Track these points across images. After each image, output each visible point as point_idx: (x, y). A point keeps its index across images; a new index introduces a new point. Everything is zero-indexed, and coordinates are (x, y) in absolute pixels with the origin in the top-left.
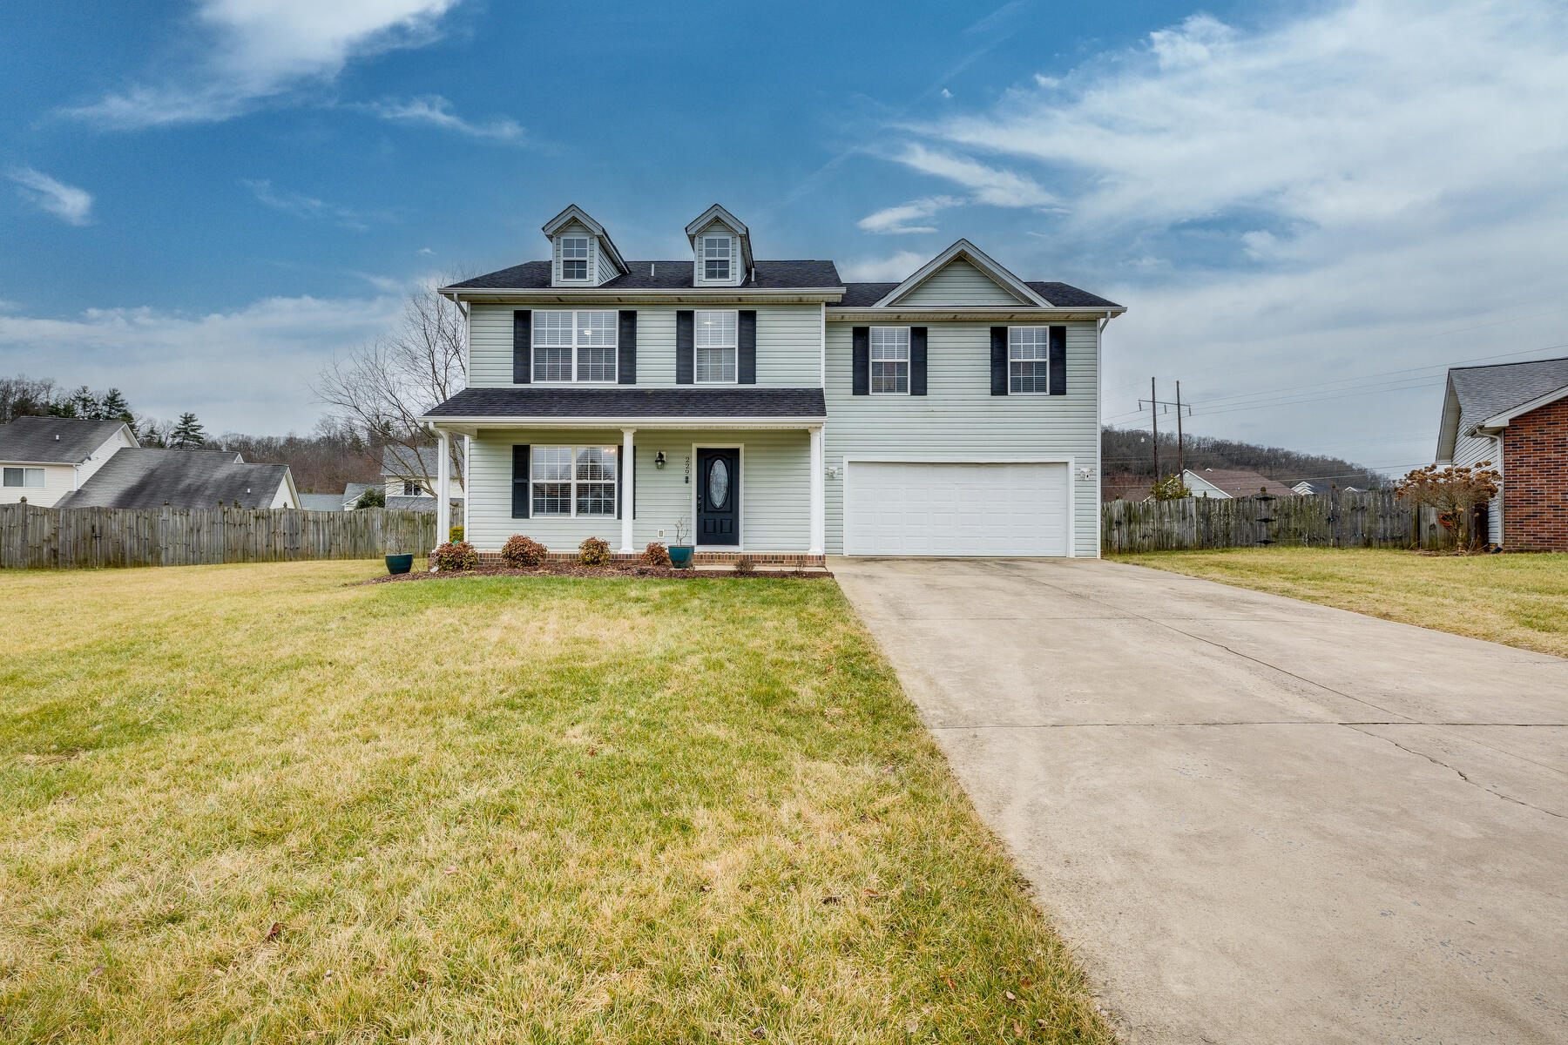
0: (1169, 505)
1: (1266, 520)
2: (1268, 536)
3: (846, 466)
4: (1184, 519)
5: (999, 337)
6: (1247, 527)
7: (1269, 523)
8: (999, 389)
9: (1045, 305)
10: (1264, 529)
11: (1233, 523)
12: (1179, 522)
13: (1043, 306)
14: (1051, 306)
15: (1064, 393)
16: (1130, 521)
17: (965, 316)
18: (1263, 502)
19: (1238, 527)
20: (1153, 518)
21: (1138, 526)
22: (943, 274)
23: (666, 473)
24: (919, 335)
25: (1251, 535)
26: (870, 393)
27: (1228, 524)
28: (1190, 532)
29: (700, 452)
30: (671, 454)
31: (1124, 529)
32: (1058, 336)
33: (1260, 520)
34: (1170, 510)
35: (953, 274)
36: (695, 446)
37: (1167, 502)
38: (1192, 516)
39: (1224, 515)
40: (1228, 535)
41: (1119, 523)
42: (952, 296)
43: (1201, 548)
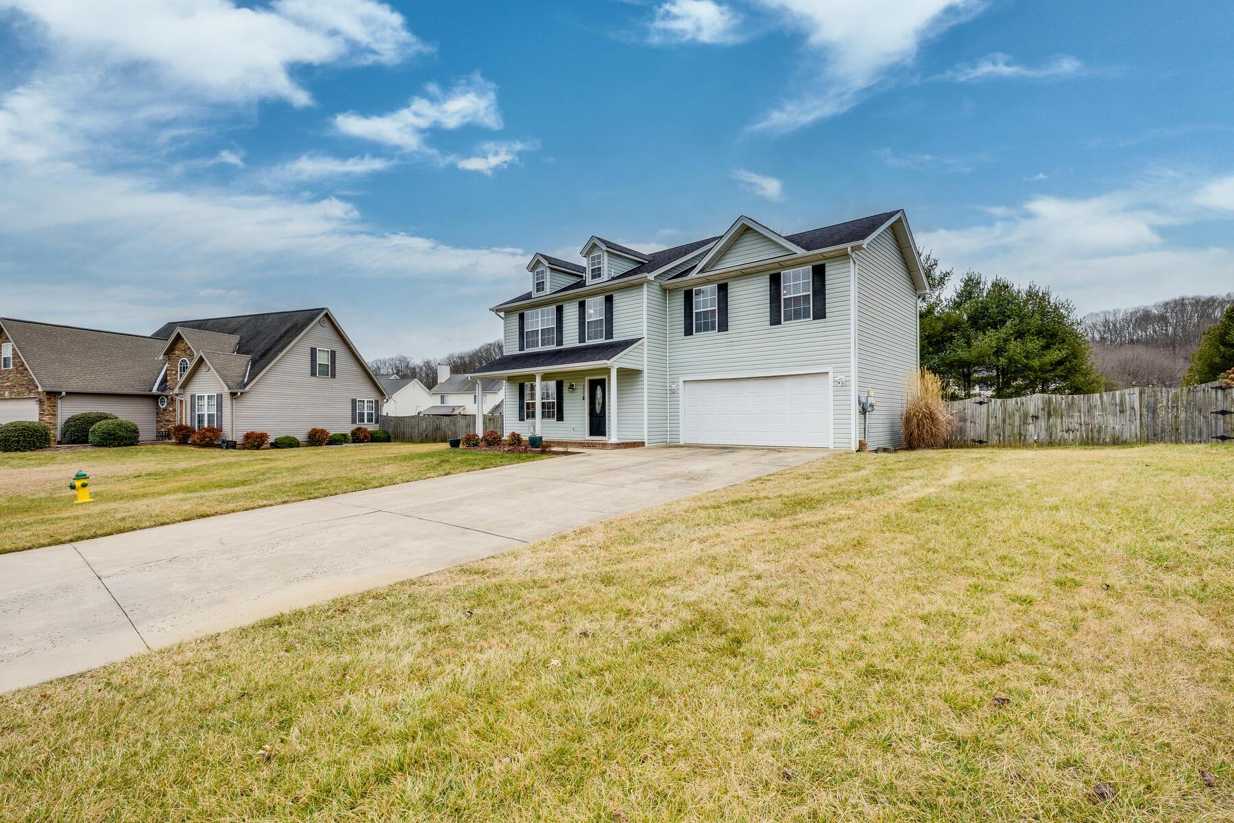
0: (1101, 397)
1: (1224, 413)
2: (1225, 431)
3: (681, 384)
4: (1122, 412)
5: (775, 280)
6: (1200, 421)
7: (1228, 416)
8: (775, 320)
9: (800, 252)
10: (1221, 423)
11: (1183, 416)
12: (1115, 415)
13: (799, 253)
14: (804, 251)
15: (824, 317)
16: (1049, 415)
17: (748, 270)
18: (1220, 392)
19: (1190, 422)
20: (1080, 411)
21: (1059, 420)
22: (738, 242)
23: (576, 394)
24: (723, 289)
25: (1204, 430)
26: (694, 334)
27: (1176, 417)
28: (1132, 428)
29: (591, 381)
30: (577, 384)
31: (1042, 423)
32: (819, 273)
33: (1217, 413)
34: (1102, 403)
35: (747, 240)
36: (587, 378)
37: (1098, 395)
38: (1133, 408)
39: (1173, 407)
40: (1177, 430)
41: (1036, 417)
42: (741, 257)
43: (1147, 442)
